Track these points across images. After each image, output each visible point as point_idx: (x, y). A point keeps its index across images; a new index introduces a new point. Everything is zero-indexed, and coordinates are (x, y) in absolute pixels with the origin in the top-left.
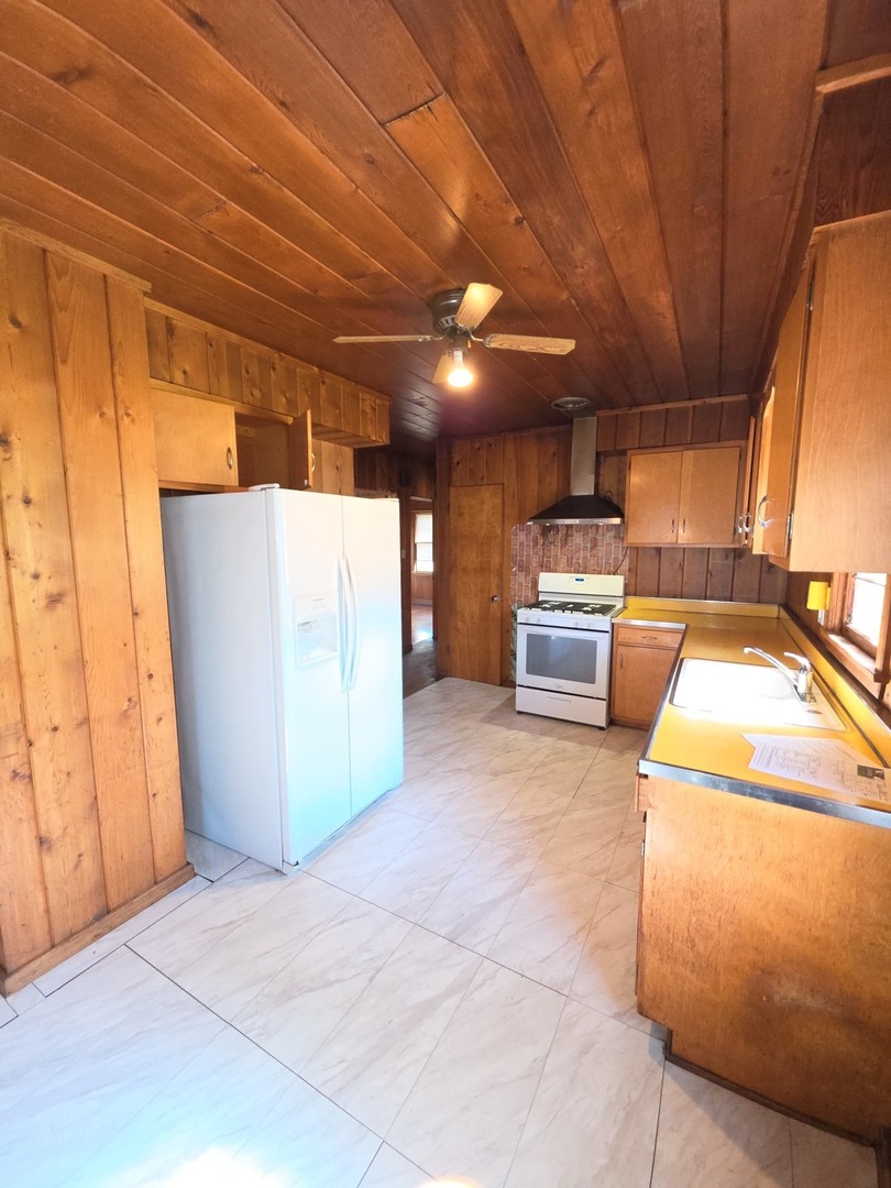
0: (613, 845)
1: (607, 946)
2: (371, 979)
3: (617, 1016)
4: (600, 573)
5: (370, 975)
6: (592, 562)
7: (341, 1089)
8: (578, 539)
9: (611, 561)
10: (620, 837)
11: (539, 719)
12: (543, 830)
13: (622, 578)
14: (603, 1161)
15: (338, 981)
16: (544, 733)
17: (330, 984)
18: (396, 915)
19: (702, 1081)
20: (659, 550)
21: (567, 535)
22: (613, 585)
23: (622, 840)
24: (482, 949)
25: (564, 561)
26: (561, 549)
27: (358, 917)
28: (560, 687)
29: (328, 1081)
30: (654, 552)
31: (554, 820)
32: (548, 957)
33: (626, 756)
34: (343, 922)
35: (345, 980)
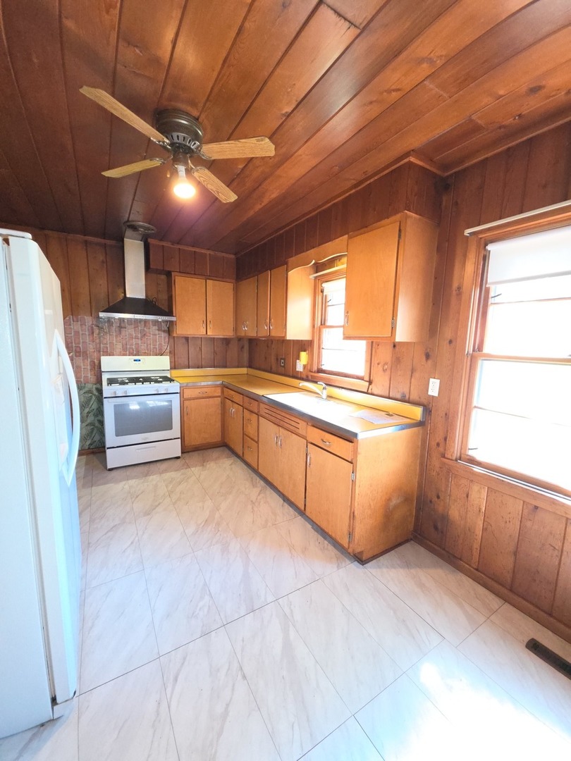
0: (255, 509)
1: (306, 548)
2: (244, 677)
3: (338, 567)
4: (150, 355)
5: (240, 677)
6: (142, 347)
7: (311, 735)
8: (130, 331)
9: (157, 347)
10: (254, 503)
11: (130, 468)
12: (218, 524)
13: (168, 357)
14: (392, 612)
15: (228, 705)
16: (147, 475)
17: (226, 714)
18: (205, 634)
19: (374, 561)
20: (187, 339)
21: (120, 327)
22: (163, 362)
23: (256, 504)
24: (270, 598)
25: (119, 347)
26: (116, 336)
27: (183, 664)
28: (146, 438)
29: (301, 744)
30: (184, 340)
31: (217, 516)
32: (296, 573)
33: (208, 466)
34: (176, 679)
35: (231, 699)
